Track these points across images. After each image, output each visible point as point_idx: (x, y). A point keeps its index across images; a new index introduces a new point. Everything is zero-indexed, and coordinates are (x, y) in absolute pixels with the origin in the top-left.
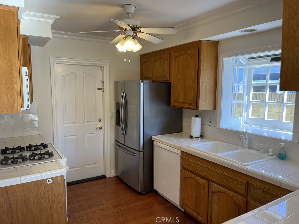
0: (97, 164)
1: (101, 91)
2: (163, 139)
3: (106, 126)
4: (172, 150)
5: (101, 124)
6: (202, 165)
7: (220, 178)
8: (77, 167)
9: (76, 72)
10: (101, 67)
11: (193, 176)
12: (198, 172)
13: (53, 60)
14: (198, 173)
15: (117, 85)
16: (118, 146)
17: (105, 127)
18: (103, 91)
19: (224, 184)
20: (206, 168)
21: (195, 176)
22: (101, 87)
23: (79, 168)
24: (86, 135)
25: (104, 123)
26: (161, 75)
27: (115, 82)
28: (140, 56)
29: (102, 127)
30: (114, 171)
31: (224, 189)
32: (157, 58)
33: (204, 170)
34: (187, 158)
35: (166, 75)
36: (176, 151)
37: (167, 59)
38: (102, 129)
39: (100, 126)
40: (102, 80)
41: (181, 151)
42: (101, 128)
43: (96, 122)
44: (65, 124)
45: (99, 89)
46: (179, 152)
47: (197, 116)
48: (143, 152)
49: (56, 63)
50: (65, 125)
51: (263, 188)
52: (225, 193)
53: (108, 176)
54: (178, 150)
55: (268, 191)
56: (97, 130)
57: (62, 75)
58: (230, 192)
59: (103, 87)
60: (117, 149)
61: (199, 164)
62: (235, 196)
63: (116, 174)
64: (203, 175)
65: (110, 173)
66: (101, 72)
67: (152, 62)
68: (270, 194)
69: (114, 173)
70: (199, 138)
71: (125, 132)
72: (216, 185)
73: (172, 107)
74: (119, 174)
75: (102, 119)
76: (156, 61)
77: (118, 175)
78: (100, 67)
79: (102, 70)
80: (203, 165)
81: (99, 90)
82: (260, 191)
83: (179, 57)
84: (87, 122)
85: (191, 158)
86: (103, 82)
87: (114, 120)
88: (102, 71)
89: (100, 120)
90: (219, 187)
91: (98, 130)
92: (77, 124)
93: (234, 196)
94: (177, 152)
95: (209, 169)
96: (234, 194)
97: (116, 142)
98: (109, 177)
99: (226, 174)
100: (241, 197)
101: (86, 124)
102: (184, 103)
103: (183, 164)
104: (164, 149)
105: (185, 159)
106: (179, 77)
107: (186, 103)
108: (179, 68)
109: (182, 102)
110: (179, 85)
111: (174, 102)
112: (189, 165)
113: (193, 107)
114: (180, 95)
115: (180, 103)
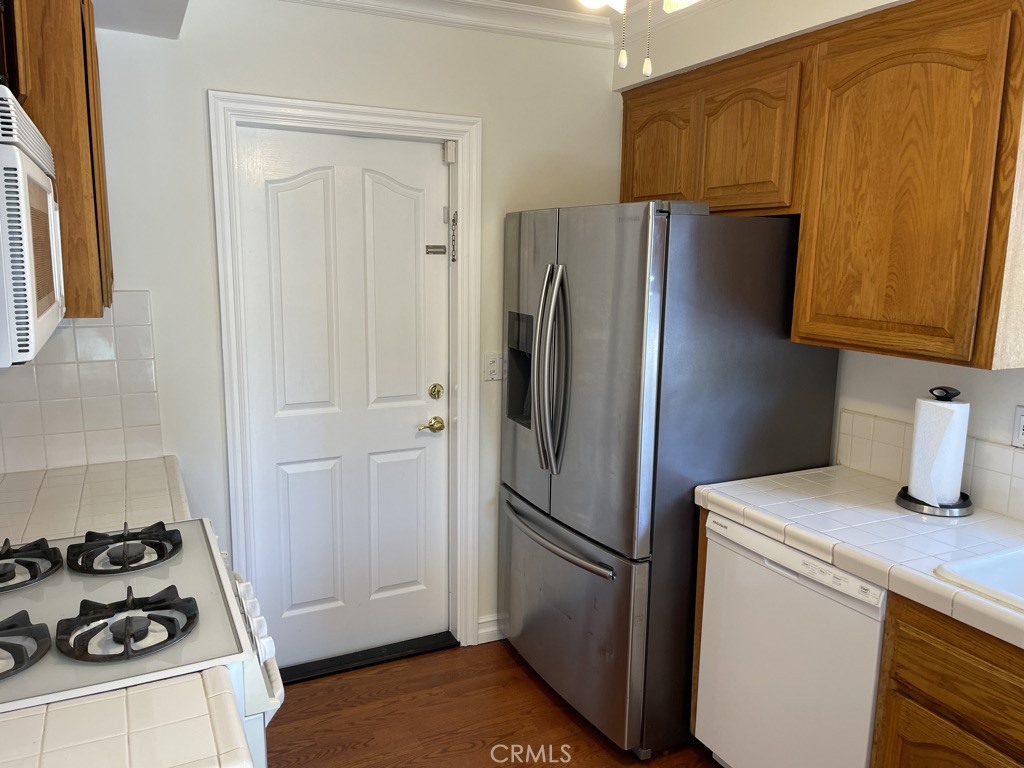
0: (419, 583)
1: (443, 259)
2: (764, 510)
3: (461, 418)
4: (827, 580)
5: (439, 409)
8: (333, 599)
9: (330, 168)
10: (444, 144)
13: (221, 105)
15: (516, 229)
16: (516, 511)
17: (455, 423)
18: (454, 260)
22: (442, 241)
23: (340, 603)
24: (372, 457)
25: (450, 405)
26: (742, 182)
27: (508, 218)
28: (623, 94)
29: (445, 424)
30: (491, 617)
32: (719, 98)
34: (939, 645)
35: (774, 177)
36: (852, 586)
37: (783, 98)
38: (444, 431)
39: (435, 418)
40: (447, 210)
41: (888, 591)
42: (441, 428)
43: (419, 398)
44: (283, 409)
45: (433, 250)
46: (877, 598)
47: (947, 395)
48: (647, 565)
49: (239, 124)
50: (280, 414)
53: (467, 637)
54: (868, 586)
56: (420, 433)
57: (268, 182)
59: (454, 240)
60: (510, 522)
63: (500, 631)
65: (477, 627)
66: (444, 169)
67: (687, 121)
69: (495, 628)
70: (956, 512)
71: (557, 456)
73: (798, 341)
74: (514, 631)
75: (445, 387)
76: (712, 114)
77: (508, 636)
78: (439, 147)
79: (450, 159)
81: (435, 253)
83: (868, 75)
84: (379, 399)
85: (965, 644)
86: (451, 218)
87: (496, 393)
88: (449, 164)
89: (435, 393)
91: (425, 434)
92: (335, 409)
94: (861, 597)
97: (506, 492)
98: (471, 642)
101: (372, 406)
102: (885, 324)
103: (900, 666)
104: (767, 563)
105: (921, 642)
106: (857, 186)
107: (897, 326)
108: (865, 139)
109: (874, 318)
110: (854, 225)
111: (817, 316)
112: (945, 681)
113: (949, 350)
114: (859, 282)
115: (855, 321)
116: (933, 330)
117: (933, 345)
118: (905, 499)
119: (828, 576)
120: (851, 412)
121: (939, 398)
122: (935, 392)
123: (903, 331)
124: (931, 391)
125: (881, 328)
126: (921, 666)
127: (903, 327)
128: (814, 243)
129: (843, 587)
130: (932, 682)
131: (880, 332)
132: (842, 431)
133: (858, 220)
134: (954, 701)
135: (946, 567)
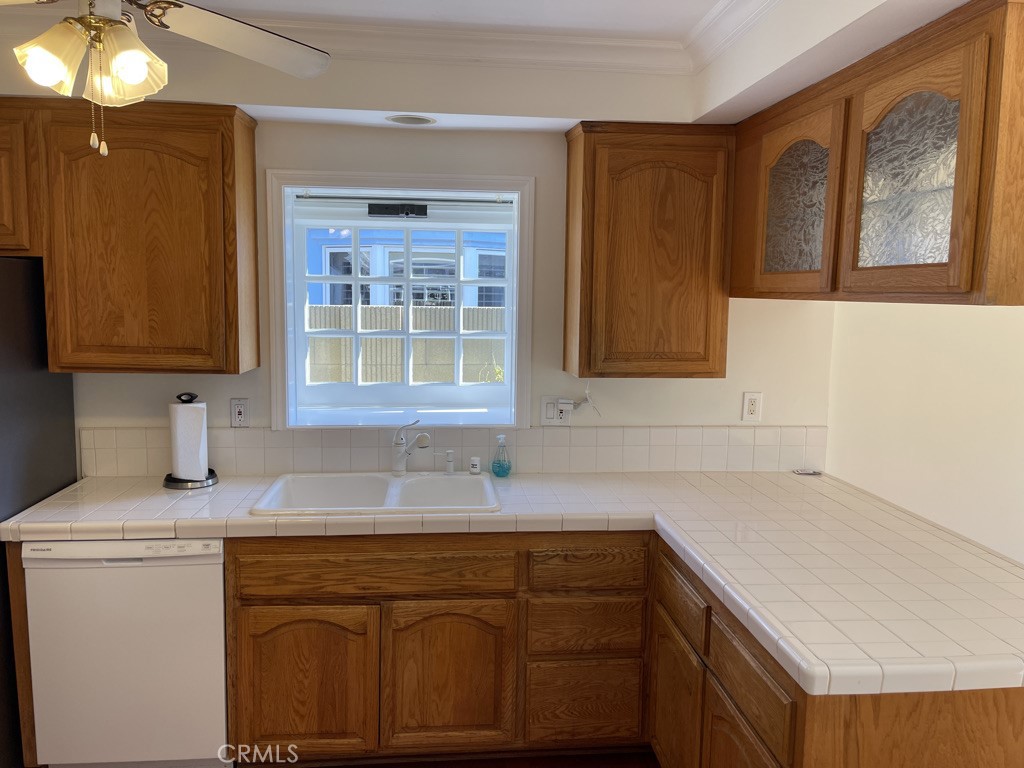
4: (170, 552)
6: (347, 560)
7: (426, 574)
11: (307, 611)
12: (329, 589)
14: (330, 593)
19: (442, 587)
20: (367, 562)
21: (313, 609)
31: (443, 603)
33: (356, 575)
34: (270, 558)
35: (7, 221)
36: (196, 547)
41: (224, 539)
46: (217, 547)
47: (191, 399)
51: (562, 551)
52: (448, 614)
54: (208, 542)
55: (576, 553)
58: (465, 602)
61: (332, 559)
62: (482, 607)
64: (353, 591)
68: (583, 559)
72: (412, 604)
73: (56, 370)
80: (350, 558)
82: (556, 561)
85: (286, 550)
90: (423, 603)
93: (479, 609)
94: (206, 551)
95: (381, 561)
96: (477, 602)
99: (447, 554)
100: (503, 602)
102: (151, 350)
103: (243, 587)
104: (105, 564)
105: (258, 562)
106: (106, 239)
107: (163, 350)
108: (108, 202)
109: (141, 345)
110: (109, 271)
111: (79, 347)
112: (280, 580)
113: (210, 363)
114: (123, 317)
115: (122, 349)
116: (193, 351)
117: (196, 361)
118: (173, 482)
119: (173, 549)
120: (89, 429)
121: (184, 402)
122: (183, 398)
123: (169, 353)
124: (179, 397)
125: (148, 353)
126: (260, 578)
127: (168, 350)
128: (66, 284)
129: (189, 551)
130: (269, 585)
131: (148, 356)
132: (84, 445)
133: (112, 266)
134: (286, 590)
135: (256, 507)
